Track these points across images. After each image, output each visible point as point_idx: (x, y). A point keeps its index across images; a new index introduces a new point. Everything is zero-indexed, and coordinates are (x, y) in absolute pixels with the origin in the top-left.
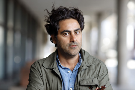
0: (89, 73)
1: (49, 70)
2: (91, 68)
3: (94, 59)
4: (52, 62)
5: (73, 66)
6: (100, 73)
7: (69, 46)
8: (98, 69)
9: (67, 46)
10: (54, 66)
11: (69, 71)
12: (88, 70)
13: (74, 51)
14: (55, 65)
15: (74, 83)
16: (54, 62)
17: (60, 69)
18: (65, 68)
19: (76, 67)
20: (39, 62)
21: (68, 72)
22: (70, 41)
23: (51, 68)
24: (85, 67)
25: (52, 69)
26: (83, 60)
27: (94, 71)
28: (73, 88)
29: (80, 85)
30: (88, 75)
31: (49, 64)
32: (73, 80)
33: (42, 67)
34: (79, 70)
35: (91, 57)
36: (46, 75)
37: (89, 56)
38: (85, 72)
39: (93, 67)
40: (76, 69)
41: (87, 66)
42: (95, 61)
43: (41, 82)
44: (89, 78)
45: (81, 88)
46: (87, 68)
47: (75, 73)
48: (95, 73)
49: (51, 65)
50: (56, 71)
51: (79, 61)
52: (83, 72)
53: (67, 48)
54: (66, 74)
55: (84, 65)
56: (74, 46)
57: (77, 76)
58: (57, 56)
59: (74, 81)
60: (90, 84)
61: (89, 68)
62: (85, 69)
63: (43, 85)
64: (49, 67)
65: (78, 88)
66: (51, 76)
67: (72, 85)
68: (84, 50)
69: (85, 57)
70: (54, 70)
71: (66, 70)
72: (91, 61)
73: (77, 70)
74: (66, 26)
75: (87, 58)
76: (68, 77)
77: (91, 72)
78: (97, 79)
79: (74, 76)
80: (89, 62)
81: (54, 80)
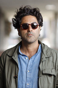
7: (27, 35)
13: (30, 39)
46: (46, 59)
53: (25, 36)
55: (44, 57)
61: (49, 59)
68: (44, 44)
72: (49, 53)
75: (46, 51)
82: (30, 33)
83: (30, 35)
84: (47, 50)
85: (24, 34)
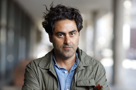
0: (86, 74)
1: (45, 70)
2: (88, 69)
3: (91, 59)
4: (48, 62)
5: (70, 66)
6: (97, 73)
7: (63, 48)
8: (95, 70)
9: (61, 47)
10: (50, 67)
11: (66, 72)
12: (85, 70)
13: (68, 53)
14: (51, 65)
15: (70, 83)
16: (50, 62)
17: (57, 69)
18: (61, 69)
19: (73, 67)
20: (35, 61)
21: (64, 72)
22: (64, 43)
23: (47, 68)
24: (82, 68)
25: (48, 70)
26: (80, 60)
27: (91, 71)
28: (70, 89)
29: (77, 86)
30: (85, 76)
31: (45, 64)
32: (69, 80)
33: (38, 67)
34: (76, 71)
35: (88, 57)
36: (41, 75)
37: (87, 56)
38: (82, 73)
39: (91, 68)
40: (72, 69)
41: (84, 67)
42: (92, 61)
43: (37, 83)
44: (86, 78)
45: (78, 88)
46: (84, 68)
47: (72, 74)
48: (92, 74)
49: (47, 65)
50: (52, 72)
51: (76, 61)
52: (79, 73)
53: (61, 49)
54: (63, 74)
55: (81, 65)
56: (67, 48)
57: (74, 77)
58: (53, 56)
59: (70, 82)
60: (87, 85)
61: (86, 68)
62: (82, 70)
63: (39, 86)
64: (45, 67)
65: (74, 89)
66: (47, 76)
67: (68, 85)
68: (81, 50)
69: (82, 57)
70: (50, 70)
71: (63, 70)
72: (88, 61)
73: (74, 71)
74: (61, 28)
75: (84, 58)
76: (64, 77)
77: (89, 72)
78: (94, 79)
79: (70, 76)
80: (86, 62)
81: (50, 81)
82: (68, 46)
83: (67, 49)
84: (86, 57)
85: (59, 46)
